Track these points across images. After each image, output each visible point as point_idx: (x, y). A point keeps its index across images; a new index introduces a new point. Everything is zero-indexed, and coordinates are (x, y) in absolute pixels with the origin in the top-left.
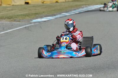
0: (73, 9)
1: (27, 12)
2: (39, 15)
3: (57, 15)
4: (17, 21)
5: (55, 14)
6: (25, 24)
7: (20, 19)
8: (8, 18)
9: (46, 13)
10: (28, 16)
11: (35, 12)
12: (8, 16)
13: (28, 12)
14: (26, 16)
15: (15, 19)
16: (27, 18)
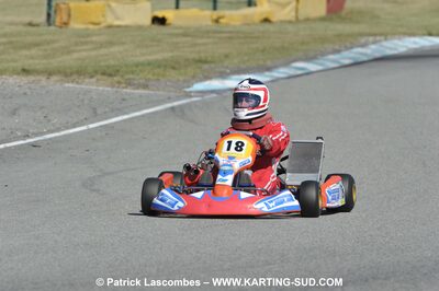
0: (329, 47)
1: (168, 55)
2: (213, 65)
3: (276, 67)
4: (139, 86)
5: (269, 63)
6: (169, 98)
7: (149, 80)
8: (103, 74)
9: (236, 61)
10: (173, 68)
11: (196, 56)
12: (103, 64)
13: (170, 54)
14: (165, 66)
15: (127, 77)
16: (173, 74)
